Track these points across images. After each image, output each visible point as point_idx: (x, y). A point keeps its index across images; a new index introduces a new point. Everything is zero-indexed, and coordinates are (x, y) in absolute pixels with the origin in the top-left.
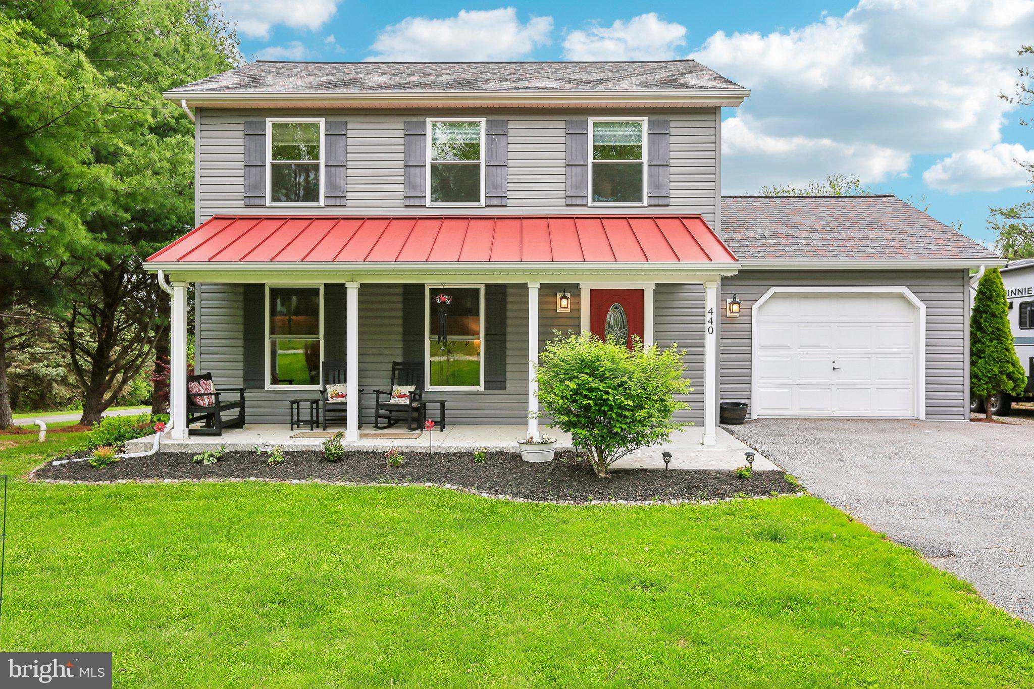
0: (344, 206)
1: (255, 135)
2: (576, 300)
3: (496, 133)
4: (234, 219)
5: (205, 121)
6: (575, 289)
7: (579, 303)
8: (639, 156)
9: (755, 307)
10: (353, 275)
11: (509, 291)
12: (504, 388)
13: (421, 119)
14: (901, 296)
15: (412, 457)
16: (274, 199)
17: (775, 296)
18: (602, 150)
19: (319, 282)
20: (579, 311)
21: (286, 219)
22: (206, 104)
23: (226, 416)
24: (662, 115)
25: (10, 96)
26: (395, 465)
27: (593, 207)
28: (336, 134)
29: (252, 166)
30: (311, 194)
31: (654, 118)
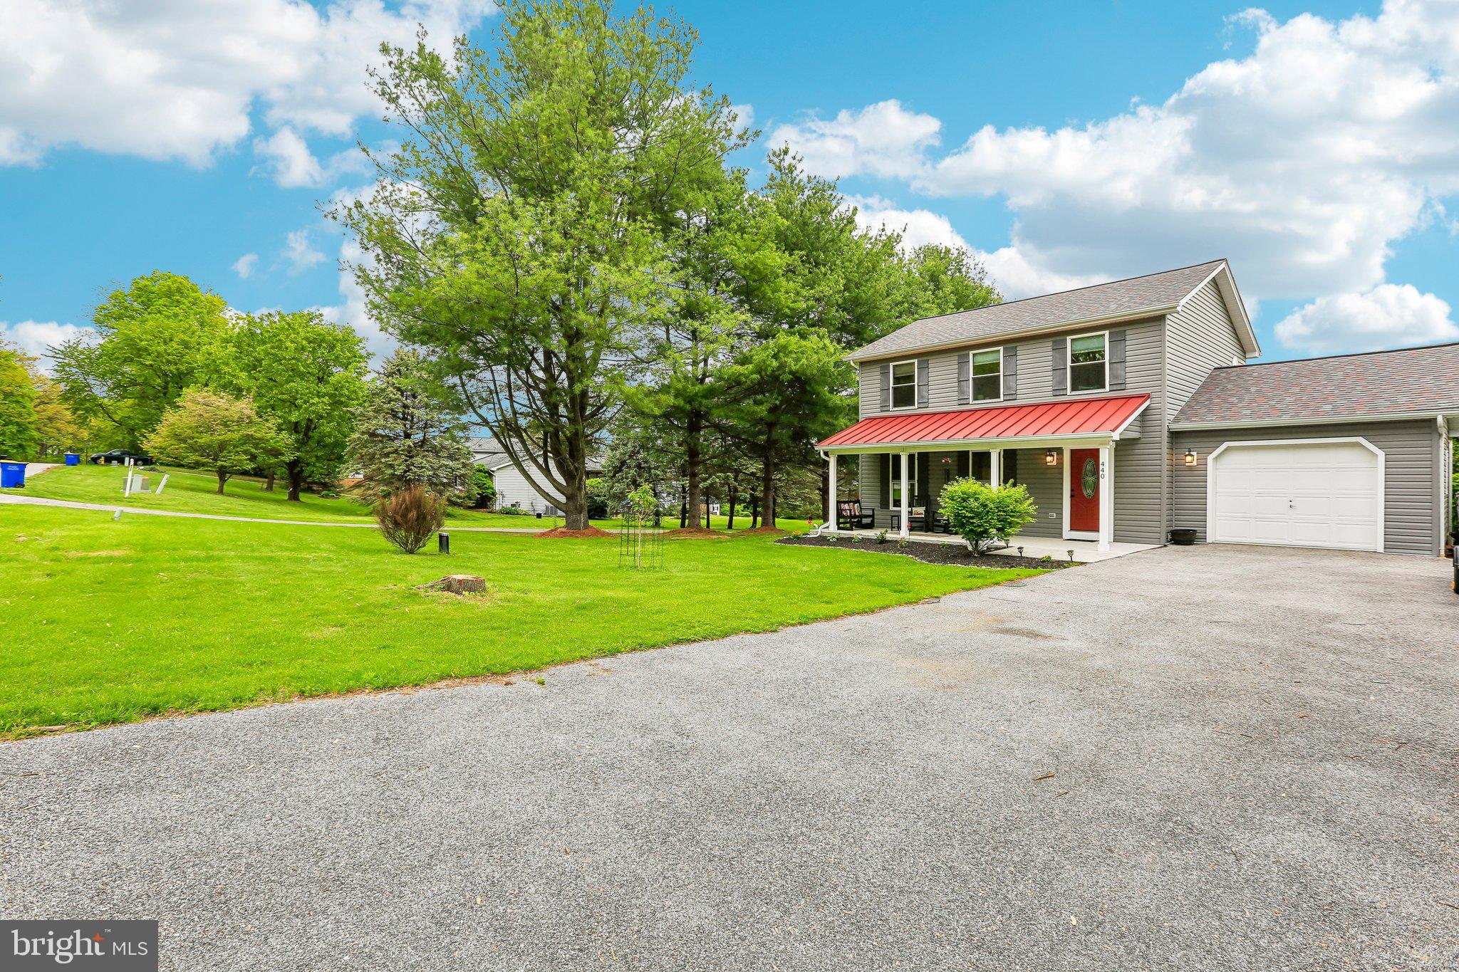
0: (927, 407)
1: (885, 373)
2: (1060, 456)
3: (1011, 355)
4: (874, 419)
5: (863, 368)
6: (1060, 451)
7: (1062, 459)
8: (1103, 357)
9: (1210, 458)
10: (904, 449)
11: (1018, 452)
13: (967, 352)
14: (1358, 445)
17: (1228, 449)
19: (892, 452)
20: (1062, 463)
22: (865, 360)
23: (865, 521)
24: (1119, 328)
25: (794, 368)
26: (902, 547)
27: (1071, 395)
28: (924, 367)
29: (884, 390)
30: (910, 402)
31: (1113, 330)
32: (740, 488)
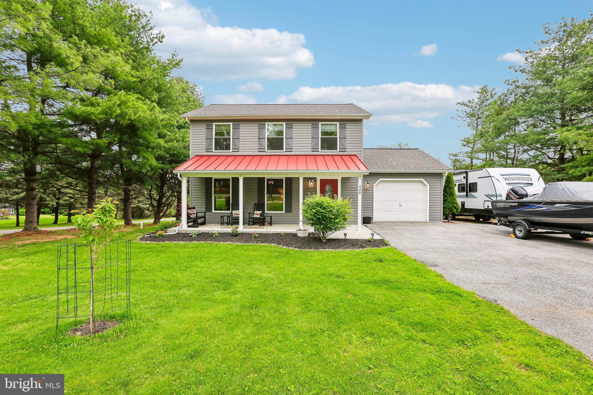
0: (238, 152)
1: (210, 128)
2: (315, 182)
3: (289, 127)
4: (202, 156)
5: (193, 124)
6: (315, 179)
7: (316, 184)
8: (336, 135)
9: (375, 185)
10: (241, 174)
11: (293, 180)
12: (291, 212)
13: (264, 123)
14: (421, 182)
15: (261, 235)
16: (215, 149)
17: (381, 181)
18: (324, 133)
19: (230, 177)
20: (316, 186)
21: (219, 156)
22: (194, 119)
23: (200, 221)
24: (344, 122)
25: (133, 117)
26: (255, 237)
27: (321, 152)
28: (236, 128)
29: (209, 139)
30: (228, 147)
31: (341, 122)
32: (48, 199)
